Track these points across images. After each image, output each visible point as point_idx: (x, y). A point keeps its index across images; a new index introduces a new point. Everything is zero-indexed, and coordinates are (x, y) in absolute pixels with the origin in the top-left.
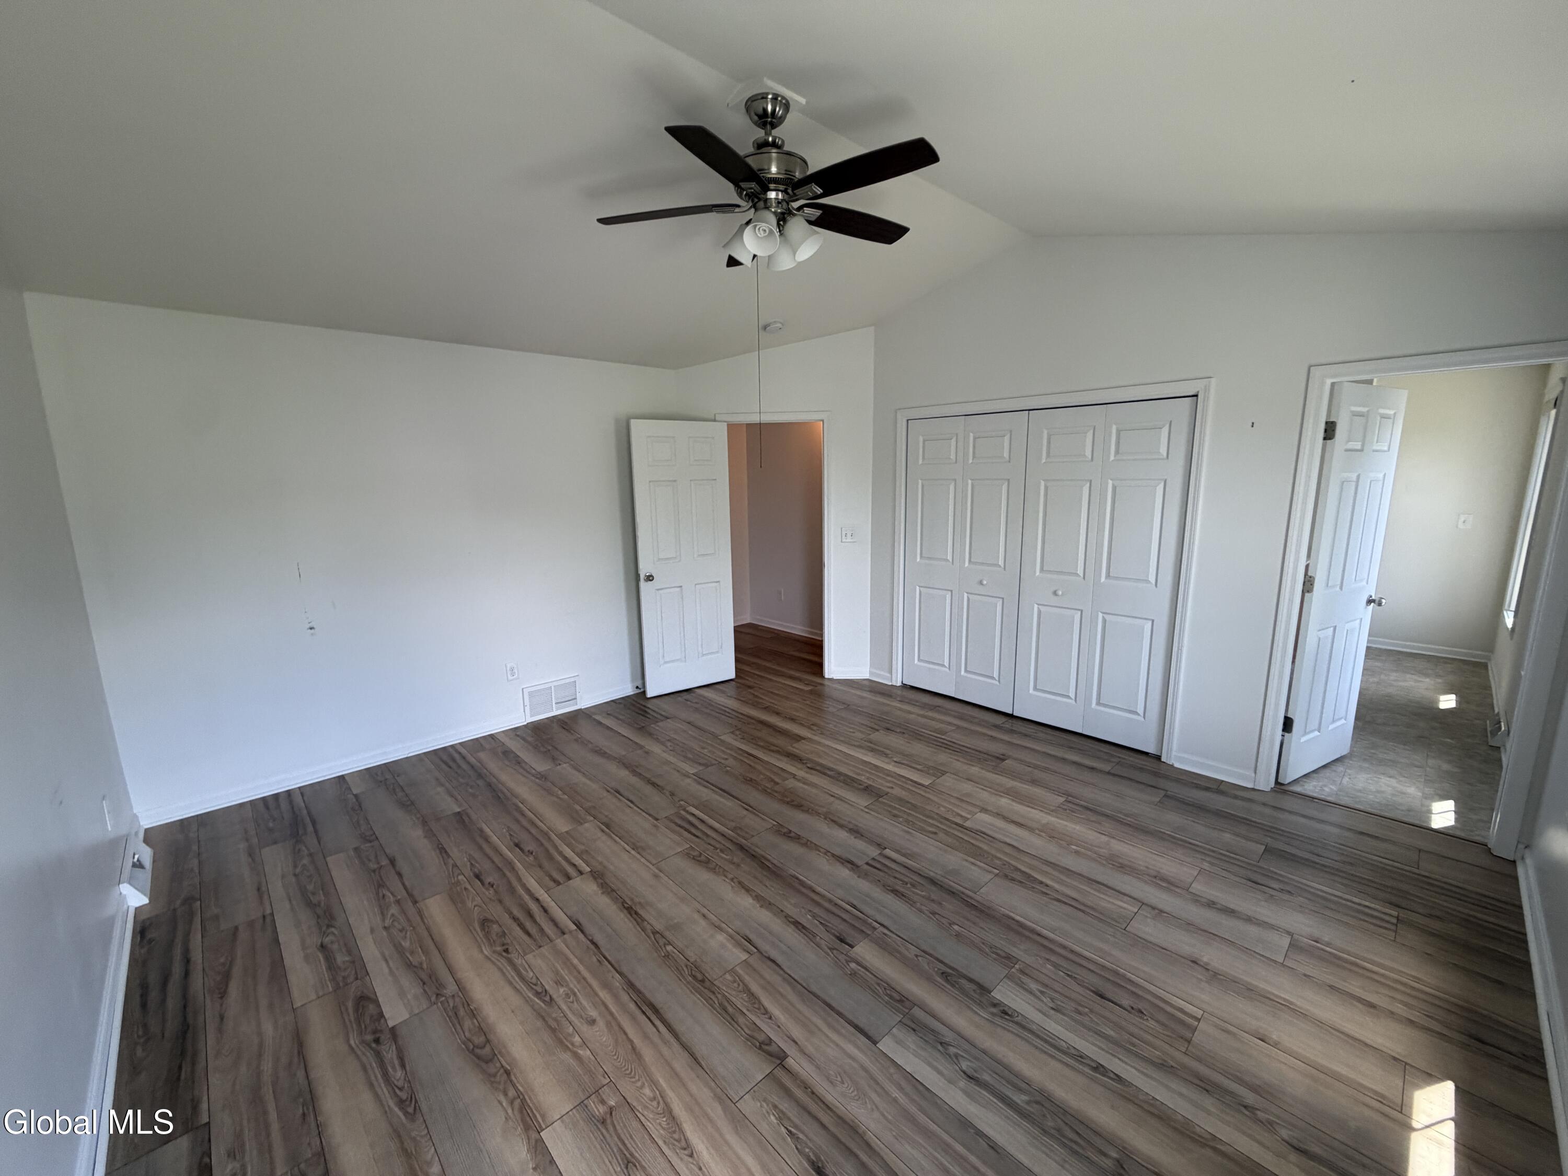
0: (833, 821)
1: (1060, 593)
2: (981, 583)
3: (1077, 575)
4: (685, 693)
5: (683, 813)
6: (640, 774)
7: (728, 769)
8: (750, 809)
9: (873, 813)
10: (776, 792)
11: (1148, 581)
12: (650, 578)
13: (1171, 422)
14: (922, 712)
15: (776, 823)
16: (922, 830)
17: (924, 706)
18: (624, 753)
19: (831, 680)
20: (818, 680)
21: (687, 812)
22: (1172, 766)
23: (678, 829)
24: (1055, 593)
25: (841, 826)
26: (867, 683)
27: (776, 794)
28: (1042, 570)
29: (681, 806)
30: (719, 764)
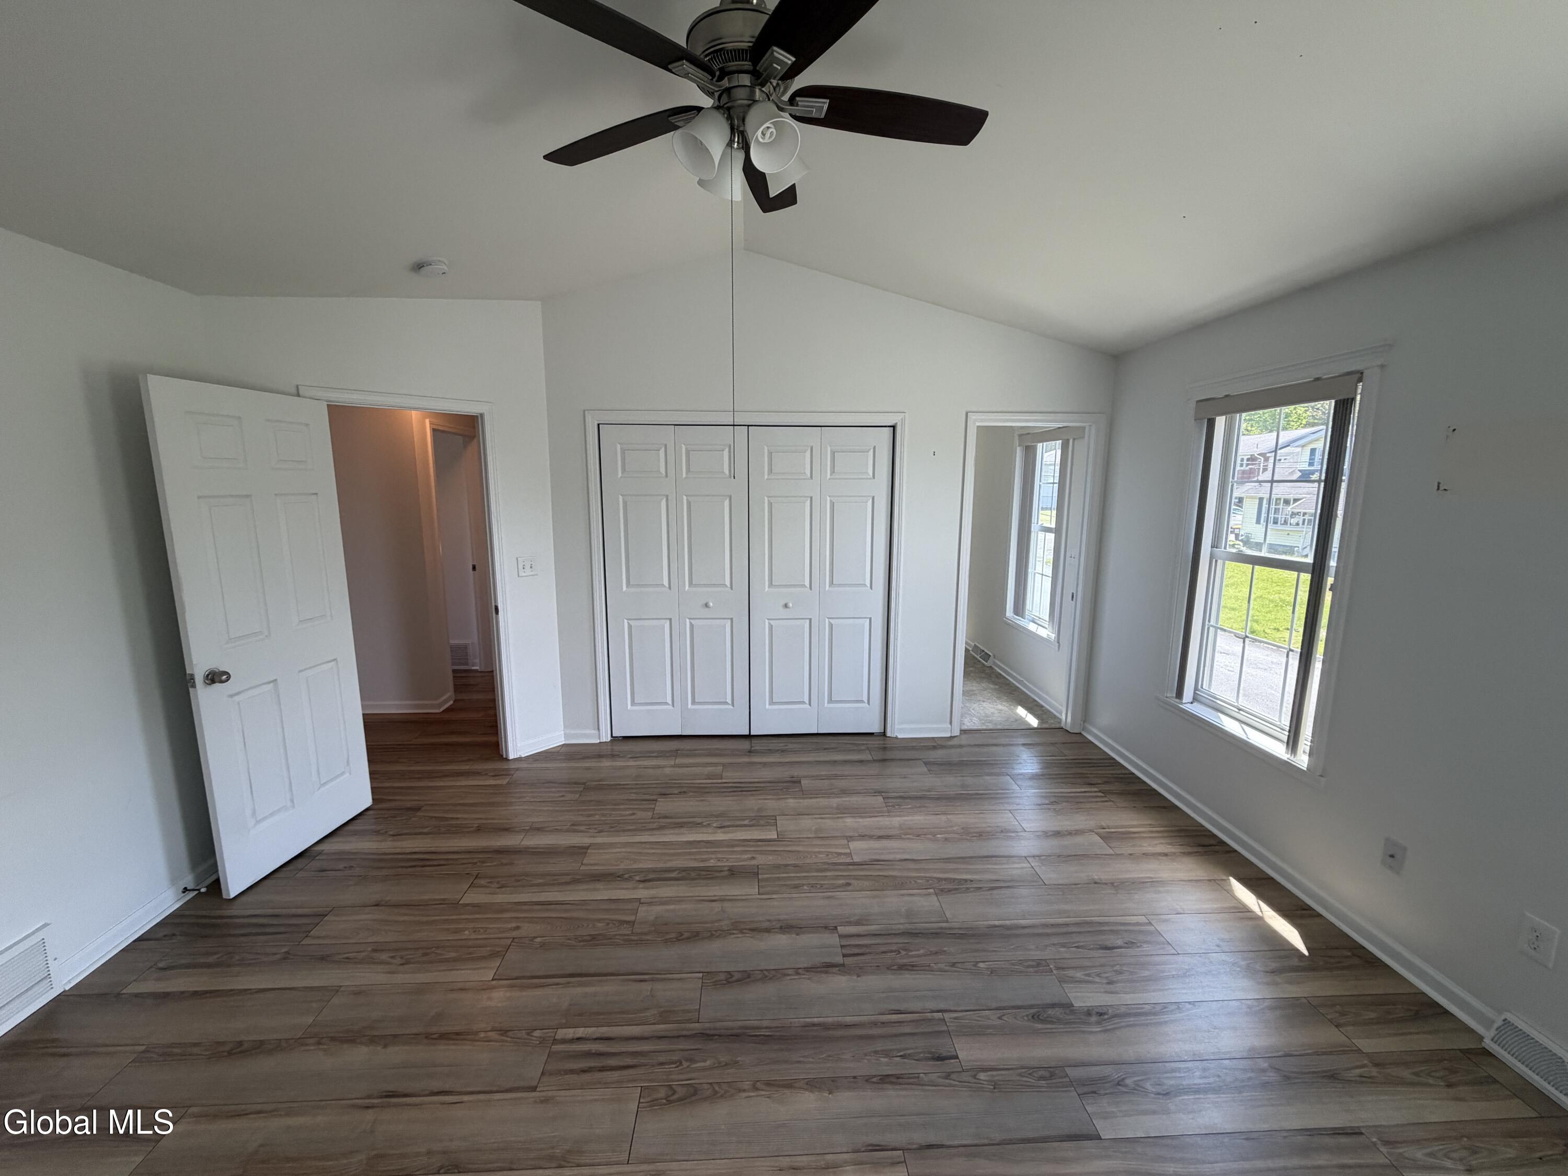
1: (791, 605)
2: (706, 605)
3: (804, 586)
11: (865, 585)
12: (214, 677)
13: (874, 448)
15: (701, 975)
16: (835, 887)
17: (662, 755)
19: (519, 759)
21: (564, 1041)
22: (896, 738)
23: (586, 1077)
24: (786, 606)
26: (563, 750)
28: (771, 585)
29: (543, 1040)
30: (515, 940)
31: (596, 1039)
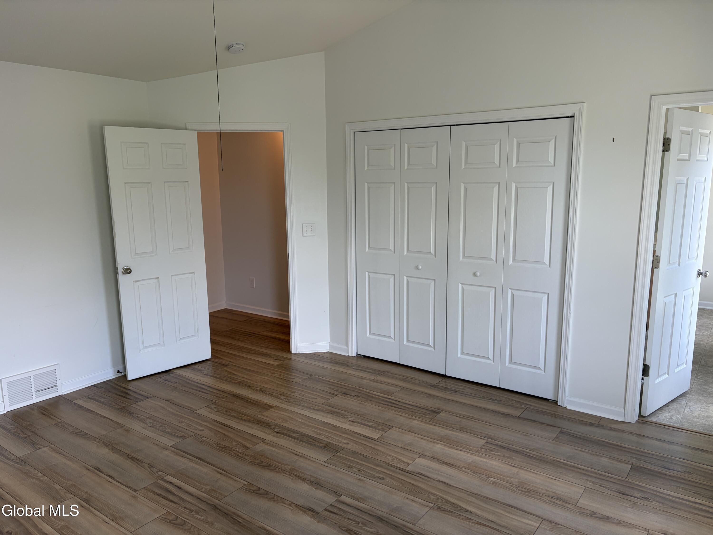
0: (296, 476)
1: (478, 274)
2: (417, 268)
3: (491, 259)
4: (164, 374)
5: (161, 482)
6: (120, 451)
7: (204, 439)
8: (224, 472)
9: (331, 466)
10: (247, 455)
11: (543, 263)
12: (128, 271)
13: (556, 137)
14: (373, 378)
15: (246, 483)
16: (372, 477)
17: (374, 372)
18: (104, 433)
19: (297, 354)
20: (286, 355)
21: (165, 481)
22: (566, 408)
24: (475, 275)
25: (304, 480)
26: (328, 355)
27: (246, 457)
28: (464, 255)
29: (159, 476)
30: (196, 435)
31: (175, 486)
